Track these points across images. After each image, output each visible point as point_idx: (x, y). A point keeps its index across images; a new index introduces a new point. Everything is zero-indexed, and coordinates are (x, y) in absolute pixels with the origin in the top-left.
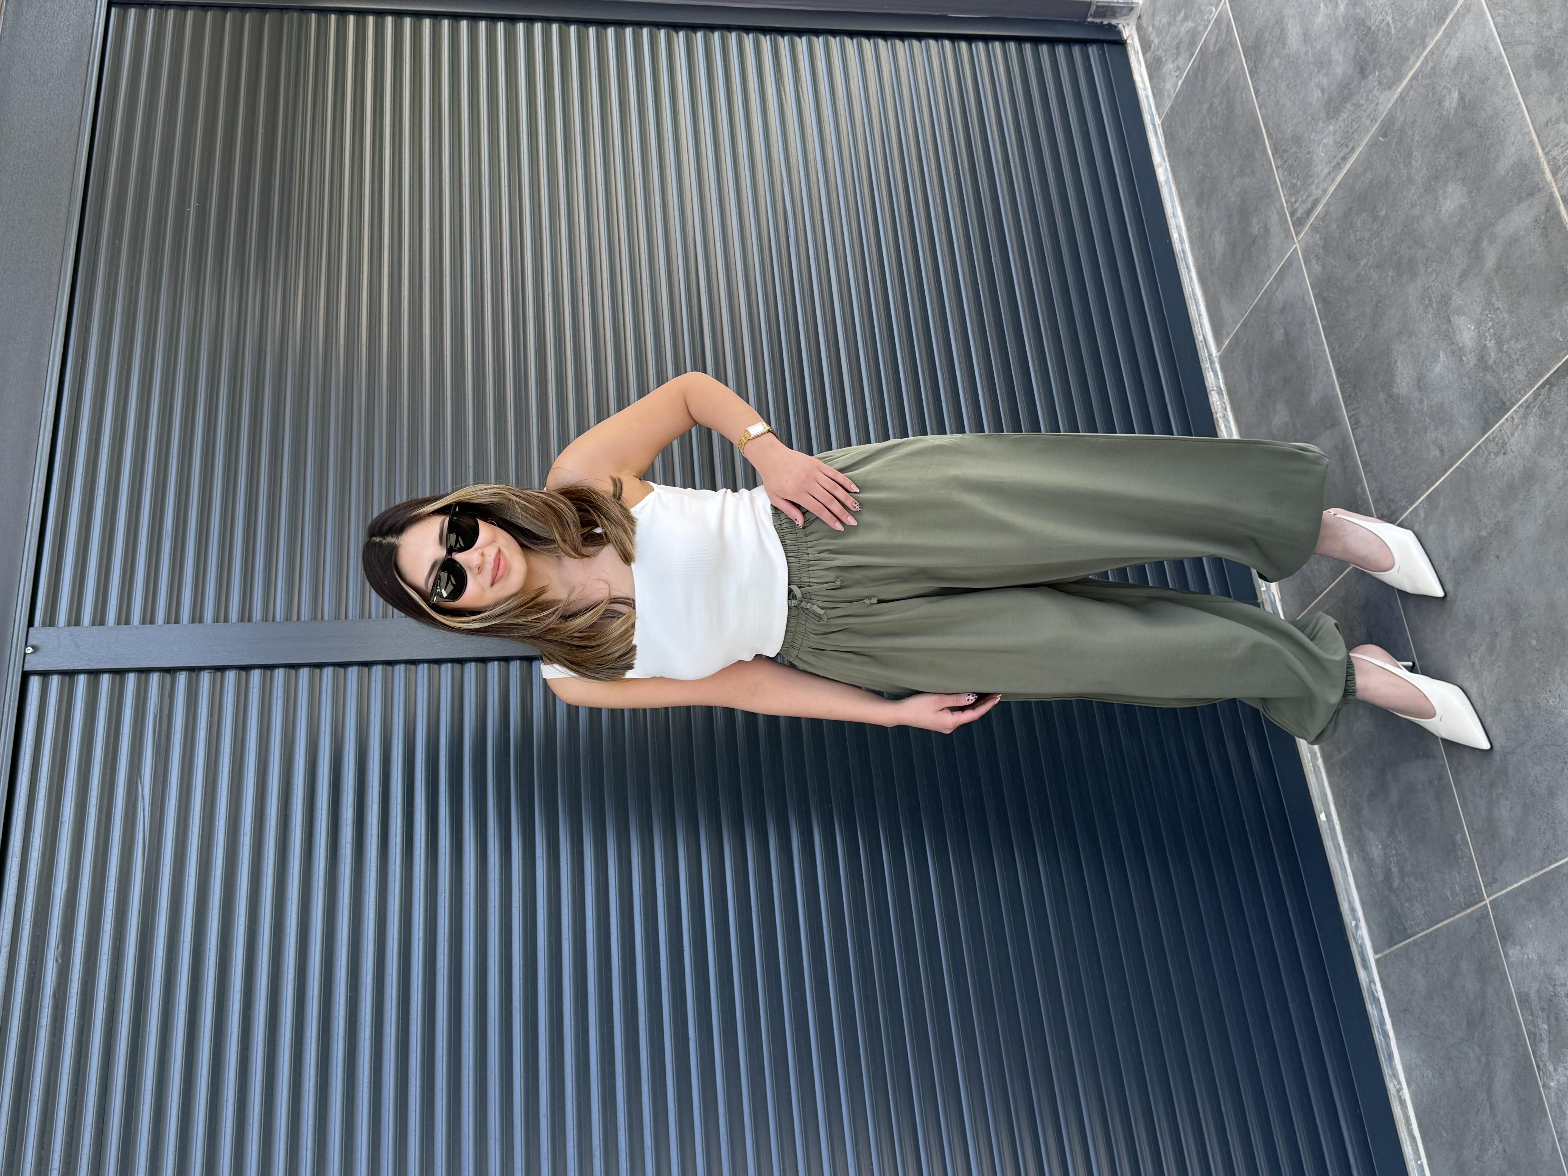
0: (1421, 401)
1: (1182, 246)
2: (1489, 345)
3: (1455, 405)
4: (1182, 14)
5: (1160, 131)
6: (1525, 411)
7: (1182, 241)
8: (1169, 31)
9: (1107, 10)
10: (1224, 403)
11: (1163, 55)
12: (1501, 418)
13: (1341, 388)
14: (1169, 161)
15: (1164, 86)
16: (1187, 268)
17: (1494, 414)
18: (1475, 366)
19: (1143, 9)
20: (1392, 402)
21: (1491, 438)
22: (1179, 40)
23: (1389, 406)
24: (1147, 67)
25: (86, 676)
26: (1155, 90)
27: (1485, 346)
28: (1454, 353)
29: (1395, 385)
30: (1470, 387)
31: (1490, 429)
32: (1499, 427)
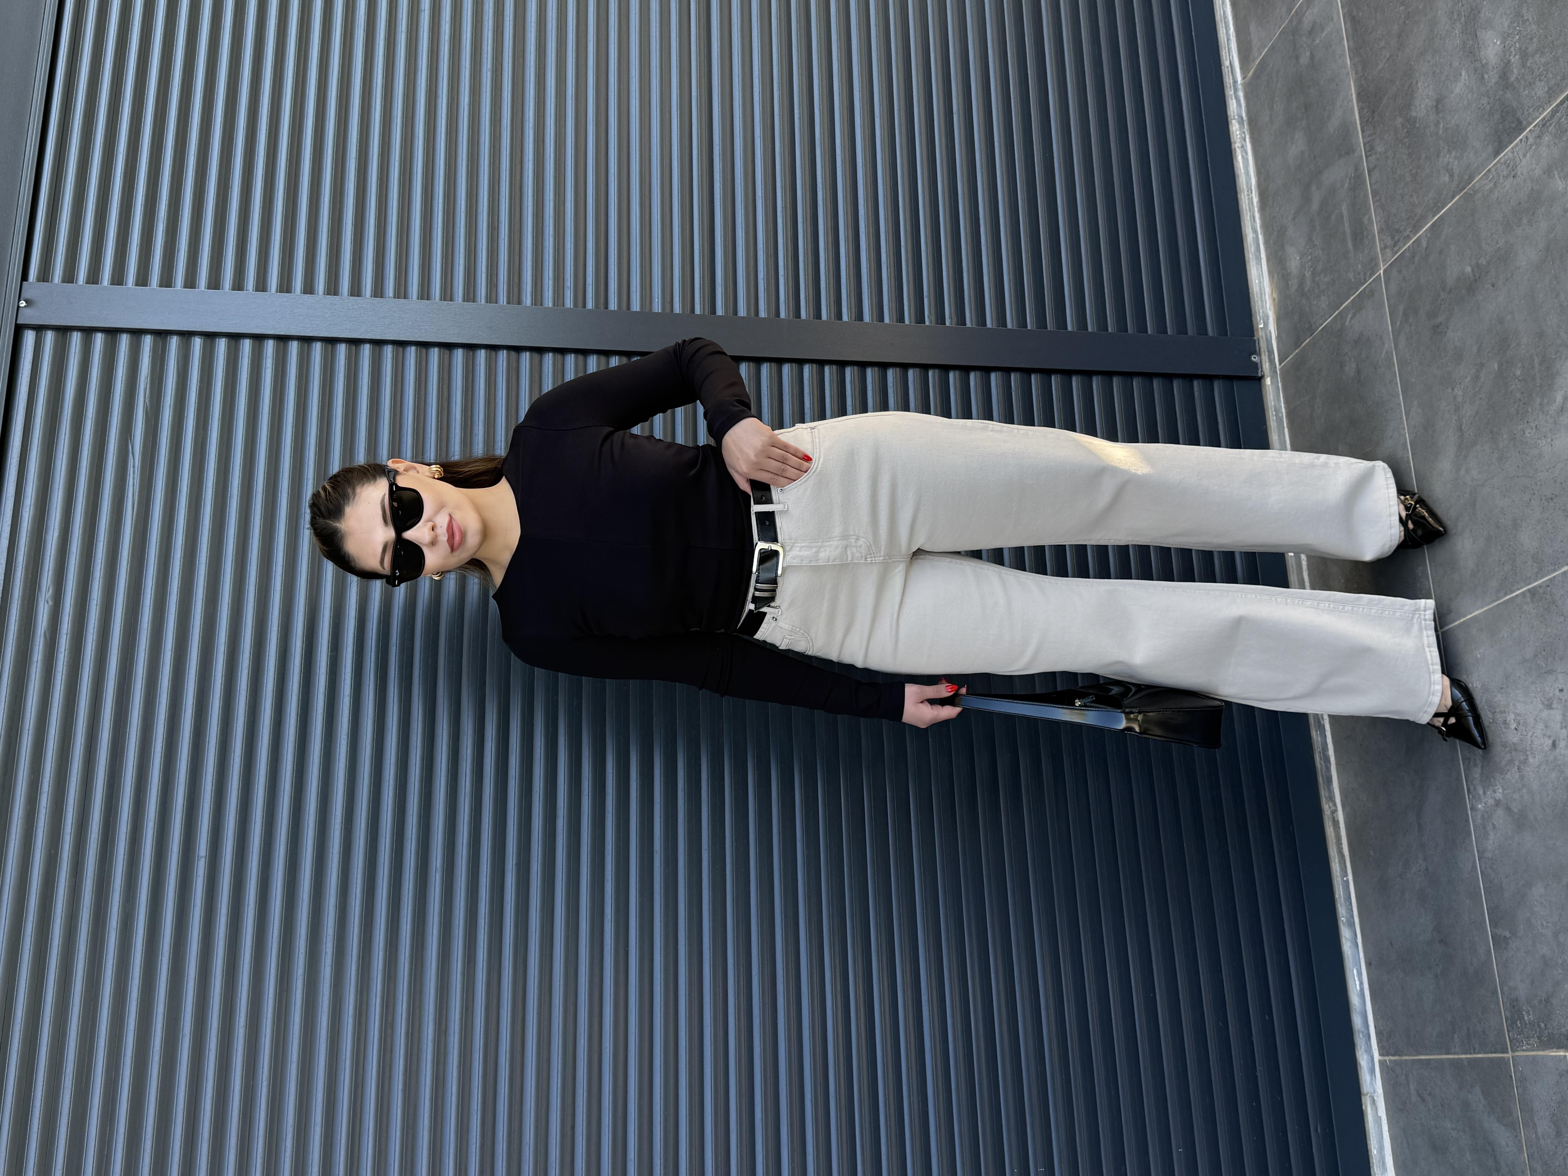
0: (1437, 124)
2: (1513, 61)
3: (1470, 127)
6: (1541, 130)
10: (1244, 133)
12: (1516, 139)
13: (1359, 113)
17: (1508, 135)
18: (1496, 83)
20: (1409, 126)
21: (1502, 161)
23: (1406, 130)
25: (80, 332)
27: (1509, 61)
28: (1476, 70)
29: (1413, 107)
30: (1488, 108)
31: (1503, 152)
32: (1512, 148)
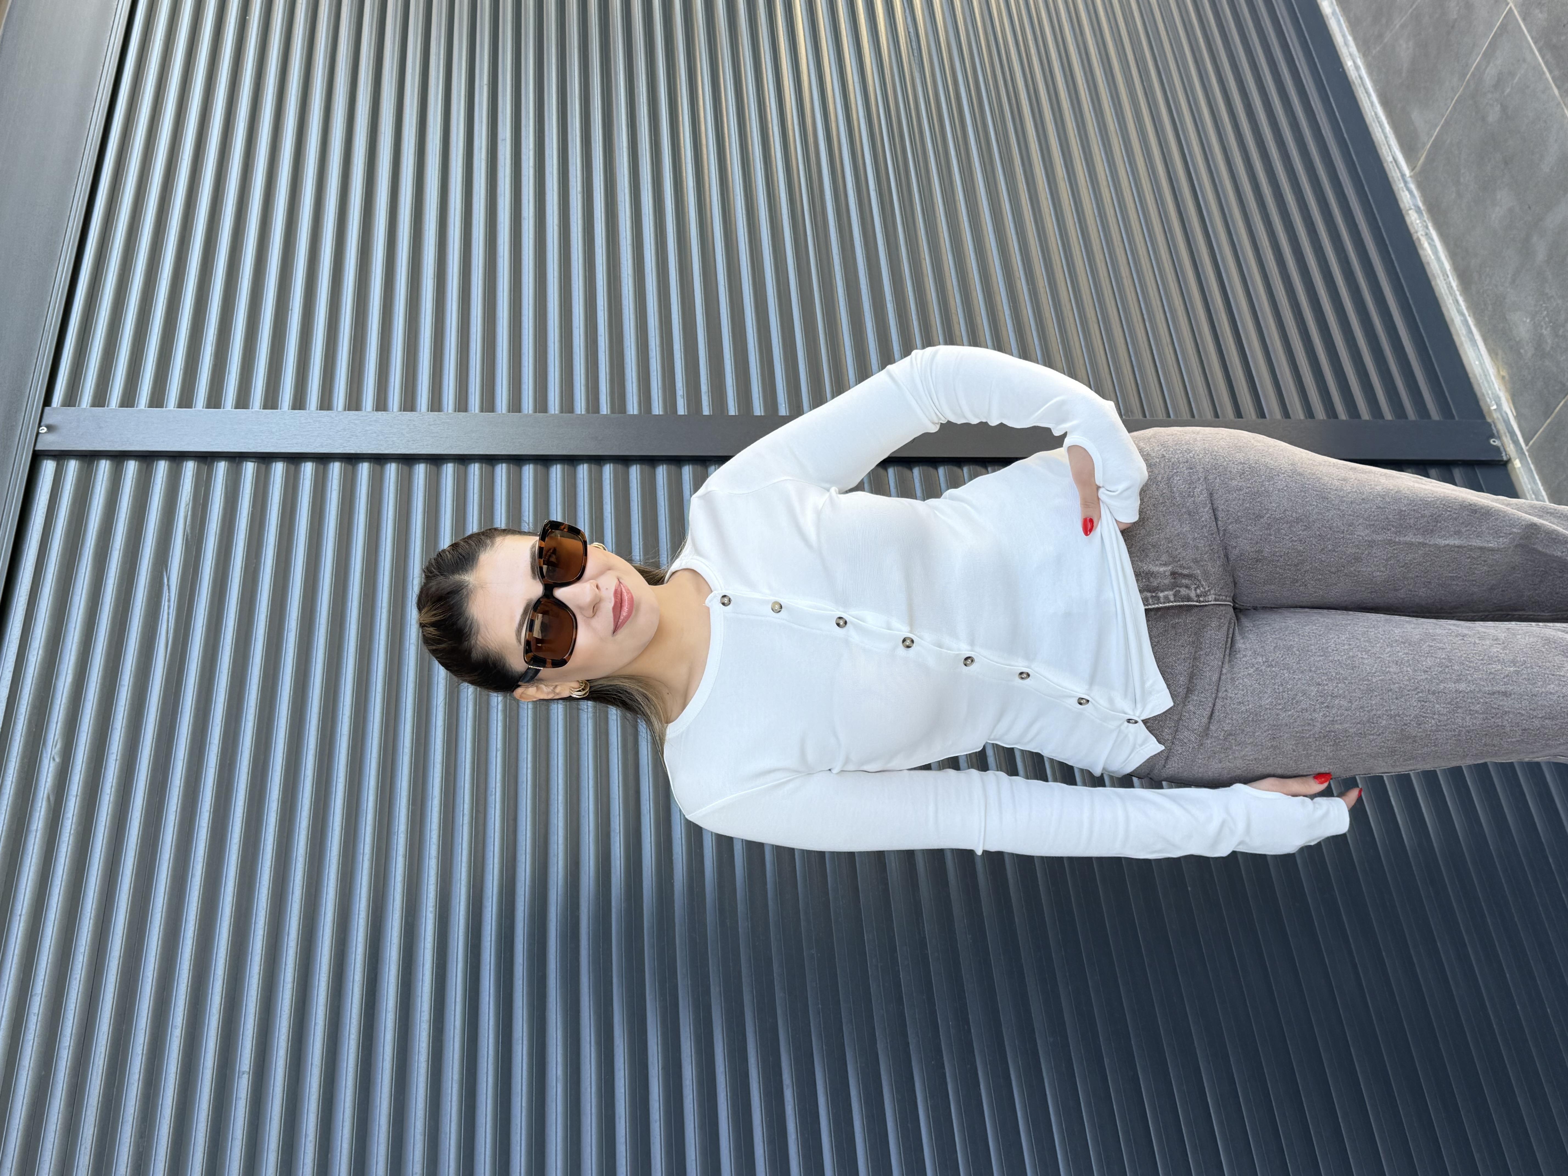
1: (1358, 72)
7: (1357, 68)
10: (1425, 221)
16: (1367, 92)
25: (109, 460)
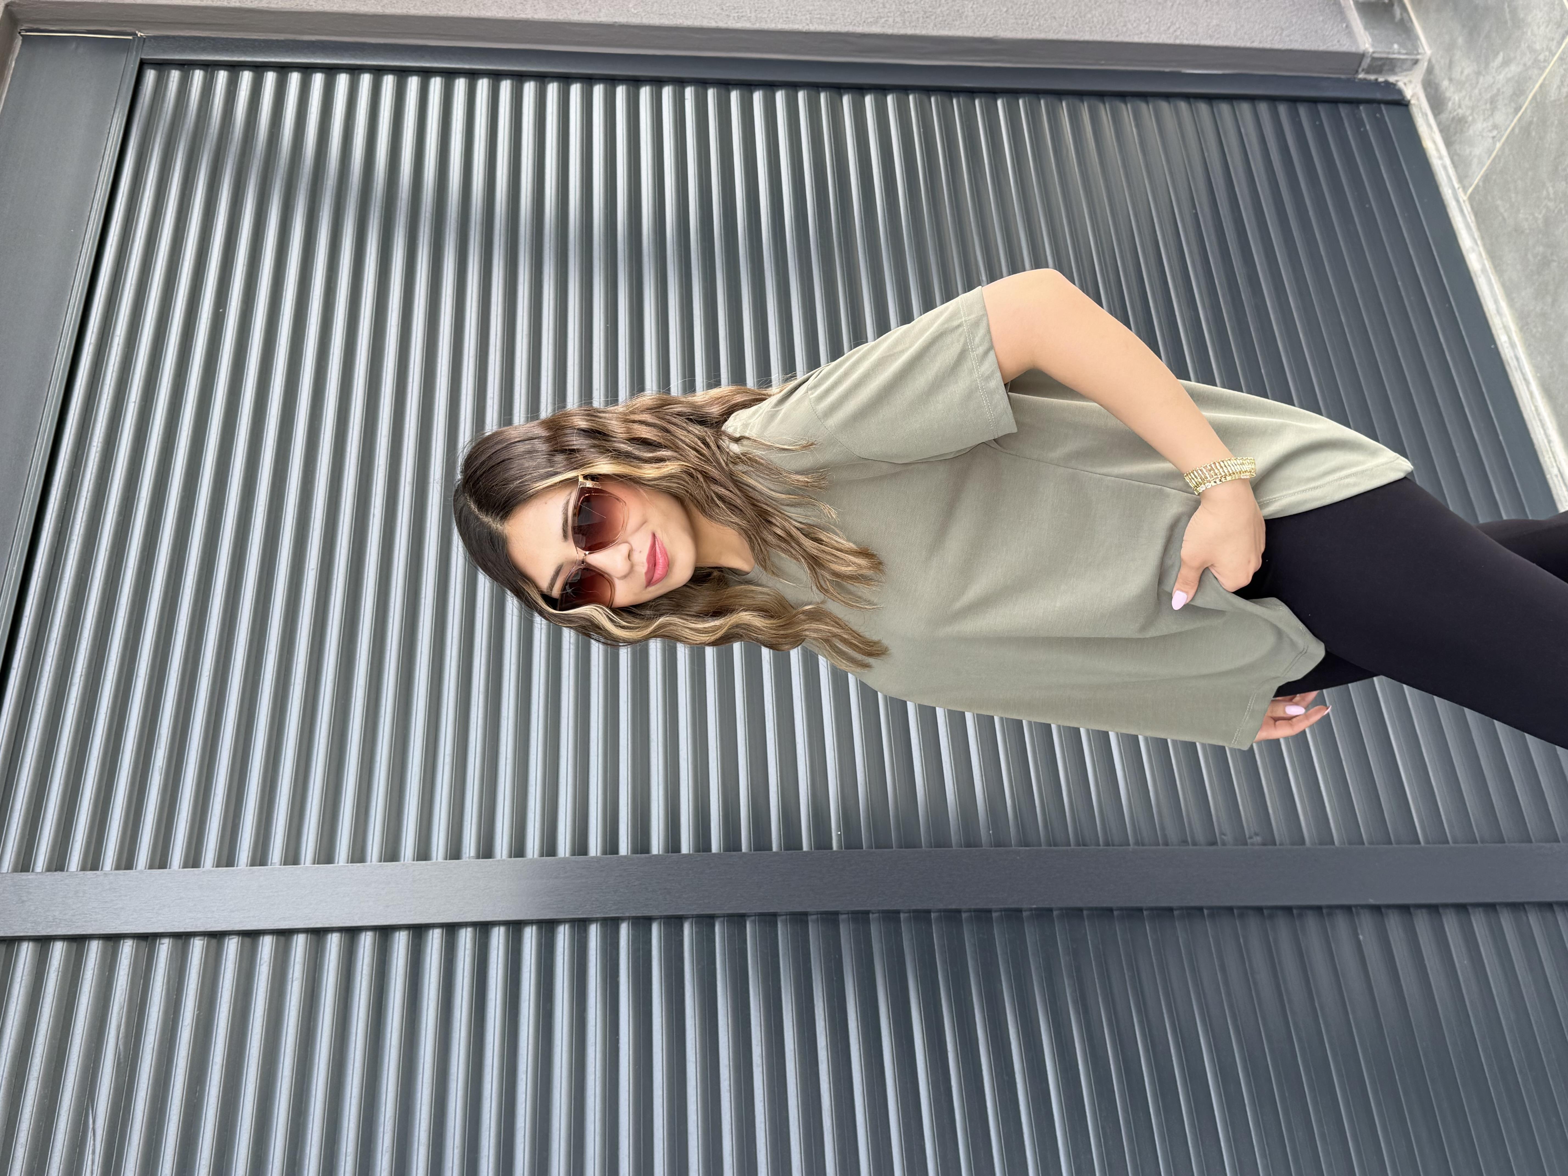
1: (1514, 351)
4: (1500, 58)
5: (1467, 208)
7: (1513, 345)
8: (1477, 83)
9: (1384, 64)
11: (1468, 112)
14: (1484, 245)
15: (1471, 152)
16: (1525, 379)
19: (1434, 61)
22: (1495, 91)
24: (1441, 131)
25: (31, 944)
26: (1456, 158)
